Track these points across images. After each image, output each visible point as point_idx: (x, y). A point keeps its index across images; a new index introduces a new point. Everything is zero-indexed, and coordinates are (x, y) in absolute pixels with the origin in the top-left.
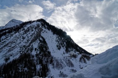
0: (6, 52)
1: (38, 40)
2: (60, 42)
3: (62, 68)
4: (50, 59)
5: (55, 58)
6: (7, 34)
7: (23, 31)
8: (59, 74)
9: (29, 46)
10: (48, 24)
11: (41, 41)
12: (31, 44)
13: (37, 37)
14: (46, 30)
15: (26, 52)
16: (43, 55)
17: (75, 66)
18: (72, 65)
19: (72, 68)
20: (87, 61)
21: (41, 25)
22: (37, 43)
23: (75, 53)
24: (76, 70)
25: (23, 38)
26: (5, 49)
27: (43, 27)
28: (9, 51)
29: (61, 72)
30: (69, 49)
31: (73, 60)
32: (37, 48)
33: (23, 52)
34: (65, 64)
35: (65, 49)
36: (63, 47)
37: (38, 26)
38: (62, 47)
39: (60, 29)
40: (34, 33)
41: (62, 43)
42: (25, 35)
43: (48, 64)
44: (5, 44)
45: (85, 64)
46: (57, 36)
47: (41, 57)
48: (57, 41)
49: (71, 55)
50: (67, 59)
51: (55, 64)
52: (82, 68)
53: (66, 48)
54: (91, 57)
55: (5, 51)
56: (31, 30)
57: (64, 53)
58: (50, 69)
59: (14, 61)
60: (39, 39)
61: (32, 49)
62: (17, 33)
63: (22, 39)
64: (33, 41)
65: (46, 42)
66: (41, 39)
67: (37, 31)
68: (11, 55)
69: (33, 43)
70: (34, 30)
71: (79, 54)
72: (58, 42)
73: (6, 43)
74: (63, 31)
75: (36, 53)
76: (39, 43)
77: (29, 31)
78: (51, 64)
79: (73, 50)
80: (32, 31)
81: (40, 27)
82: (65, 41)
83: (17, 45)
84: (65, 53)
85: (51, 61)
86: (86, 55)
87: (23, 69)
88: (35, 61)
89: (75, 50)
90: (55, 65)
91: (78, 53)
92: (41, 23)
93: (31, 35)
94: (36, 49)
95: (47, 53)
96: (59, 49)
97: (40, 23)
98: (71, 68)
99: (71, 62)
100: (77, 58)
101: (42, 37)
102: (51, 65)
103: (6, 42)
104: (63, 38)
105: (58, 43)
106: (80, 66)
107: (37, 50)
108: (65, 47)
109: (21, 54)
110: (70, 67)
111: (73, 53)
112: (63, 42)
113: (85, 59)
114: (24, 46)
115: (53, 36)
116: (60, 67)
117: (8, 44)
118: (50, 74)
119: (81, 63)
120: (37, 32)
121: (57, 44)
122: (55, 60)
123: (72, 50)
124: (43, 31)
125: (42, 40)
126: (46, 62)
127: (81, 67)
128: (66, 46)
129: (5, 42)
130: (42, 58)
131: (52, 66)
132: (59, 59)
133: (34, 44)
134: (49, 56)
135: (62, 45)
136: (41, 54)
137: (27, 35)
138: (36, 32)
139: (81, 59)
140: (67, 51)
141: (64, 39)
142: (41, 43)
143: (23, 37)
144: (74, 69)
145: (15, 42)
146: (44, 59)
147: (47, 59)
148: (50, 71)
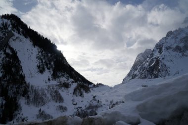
2: (44, 61)
3: (44, 104)
4: (23, 89)
5: (32, 86)
8: (38, 113)
10: (24, 26)
11: (7, 55)
14: (19, 36)
16: (9, 80)
17: (65, 101)
18: (60, 99)
19: (61, 104)
20: (84, 94)
21: (11, 26)
23: (68, 80)
24: (67, 107)
27: (14, 31)
29: (42, 111)
30: (59, 74)
31: (63, 91)
34: (50, 98)
35: (52, 73)
36: (49, 69)
37: (5, 27)
38: (46, 69)
39: (46, 39)
41: (48, 62)
43: (18, 97)
45: (81, 97)
46: (40, 50)
47: (5, 85)
48: (39, 58)
49: (60, 83)
50: (53, 89)
51: (32, 96)
52: (76, 105)
53: (53, 71)
54: (91, 88)
57: (49, 80)
58: (22, 105)
60: (5, 51)
65: (18, 58)
66: (8, 51)
71: (73, 82)
72: (41, 59)
74: (52, 42)
76: (3, 59)
78: (23, 96)
79: (65, 75)
81: (10, 29)
82: (53, 60)
84: (51, 79)
85: (25, 93)
86: (83, 85)
89: (68, 75)
90: (31, 99)
91: (72, 80)
92: (11, 21)
95: (18, 78)
96: (42, 72)
97: (9, 22)
98: (58, 104)
99: (59, 94)
100: (69, 89)
101: (12, 49)
102: (24, 98)
104: (49, 55)
105: (40, 62)
106: (73, 101)
108: (51, 70)
110: (56, 102)
111: (63, 79)
113: (82, 90)
115: (33, 48)
116: (39, 103)
118: (21, 113)
119: (75, 97)
121: (38, 63)
122: (32, 90)
123: (63, 76)
124: (14, 38)
125: (11, 53)
126: (14, 93)
127: (75, 103)
128: (55, 68)
130: (8, 86)
131: (26, 101)
132: (40, 88)
134: (22, 84)
135: (47, 67)
136: (5, 79)
139: (75, 90)
140: (55, 76)
141: (51, 56)
142: (7, 59)
144: (64, 105)
146: (12, 87)
147: (17, 88)
148: (21, 110)
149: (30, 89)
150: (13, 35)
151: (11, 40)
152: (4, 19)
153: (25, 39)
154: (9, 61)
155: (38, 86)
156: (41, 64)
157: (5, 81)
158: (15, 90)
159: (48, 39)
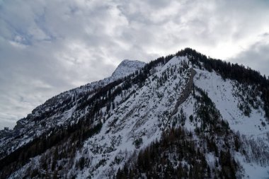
0: (131, 128)
1: (190, 97)
2: (244, 98)
4: (232, 141)
5: (244, 136)
6: (123, 91)
7: (155, 82)
9: (175, 112)
11: (198, 98)
12: (179, 108)
13: (189, 90)
14: (202, 71)
15: (171, 126)
16: (211, 130)
21: (190, 62)
22: (190, 103)
25: (159, 97)
26: (130, 122)
27: (194, 67)
28: (138, 125)
32: (195, 116)
33: (166, 125)
35: (264, 113)
36: (256, 108)
37: (185, 65)
38: (252, 108)
39: (237, 65)
40: (180, 83)
41: (251, 98)
42: (161, 90)
43: (231, 152)
44: (127, 112)
46: (234, 83)
48: (236, 95)
51: (249, 150)
53: (265, 109)
55: (130, 125)
56: (170, 78)
57: (263, 124)
58: (241, 164)
59: (155, 146)
60: (194, 95)
61: (183, 120)
62: (145, 88)
63: (158, 99)
64: (182, 99)
65: (211, 101)
66: (197, 94)
67: (185, 76)
68: (144, 134)
69: (183, 104)
70: (178, 75)
72: (240, 96)
73: (129, 109)
74: (246, 68)
75: (195, 128)
76: (195, 104)
77: (166, 79)
78: (237, 151)
80: (175, 78)
81: (190, 66)
82: (258, 94)
83: (151, 113)
84: (266, 123)
85: (238, 145)
87: (178, 162)
88: (198, 146)
90: (249, 154)
92: (188, 57)
93: (175, 87)
94: (191, 118)
95: (221, 126)
96: (247, 113)
101: (199, 90)
102: (239, 153)
103: (128, 107)
104: (249, 87)
105: (240, 99)
107: (196, 120)
108: (260, 109)
109: (163, 130)
112: (254, 96)
114: (166, 113)
115: (224, 83)
117: (132, 111)
118: (246, 175)
120: (187, 79)
121: (237, 102)
122: (246, 141)
124: (197, 76)
125: (201, 96)
126: (224, 146)
128: (265, 105)
129: (126, 107)
130: (213, 138)
131: (244, 157)
132: (255, 138)
133: (184, 108)
134: (228, 133)
135: (252, 104)
136: (206, 130)
137: (166, 88)
138: (184, 81)
141: (253, 88)
142: (200, 104)
143: (158, 93)
145: (144, 106)
146: (218, 139)
147: (225, 140)
148: (244, 170)
149: (242, 140)
150: (195, 73)
151: (195, 79)
152: (180, 57)
153: (209, 74)
154: (202, 106)
155: (252, 136)
156: (242, 102)
157: (207, 132)
158: (224, 142)
159: (239, 64)
